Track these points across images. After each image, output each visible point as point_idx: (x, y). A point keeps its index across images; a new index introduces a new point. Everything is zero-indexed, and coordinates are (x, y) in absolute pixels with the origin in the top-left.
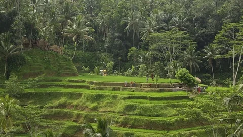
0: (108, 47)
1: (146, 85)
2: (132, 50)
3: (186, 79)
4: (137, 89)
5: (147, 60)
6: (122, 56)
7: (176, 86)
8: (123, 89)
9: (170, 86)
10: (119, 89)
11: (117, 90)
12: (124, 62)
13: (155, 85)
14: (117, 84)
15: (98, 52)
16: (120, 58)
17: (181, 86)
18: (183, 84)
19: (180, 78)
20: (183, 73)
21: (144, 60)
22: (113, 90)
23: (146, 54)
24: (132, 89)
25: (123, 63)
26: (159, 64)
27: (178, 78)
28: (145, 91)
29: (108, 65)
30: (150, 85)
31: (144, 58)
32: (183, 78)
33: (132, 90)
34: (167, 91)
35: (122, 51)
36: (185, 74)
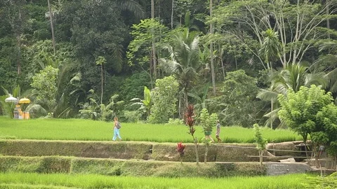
0: (59, 19)
1: (167, 149)
2: (143, 30)
3: (319, 127)
4: (131, 165)
5: (194, 63)
6: (108, 53)
7: (281, 154)
8: (81, 166)
9: (257, 152)
10: (65, 166)
11: (56, 171)
12: (117, 74)
13: (201, 150)
14: (59, 148)
15: (22, 37)
16: (101, 60)
17: (301, 153)
18: (311, 146)
19: (298, 122)
20: (309, 103)
21: (184, 63)
22: (39, 171)
23: (189, 42)
24: (111, 164)
25: (115, 79)
26: (240, 80)
27: (288, 122)
28: (161, 170)
29: (39, 78)
30: (182, 148)
31: (183, 56)
32: (309, 123)
33: (113, 169)
34: (245, 173)
35: (108, 33)
36: (316, 107)
